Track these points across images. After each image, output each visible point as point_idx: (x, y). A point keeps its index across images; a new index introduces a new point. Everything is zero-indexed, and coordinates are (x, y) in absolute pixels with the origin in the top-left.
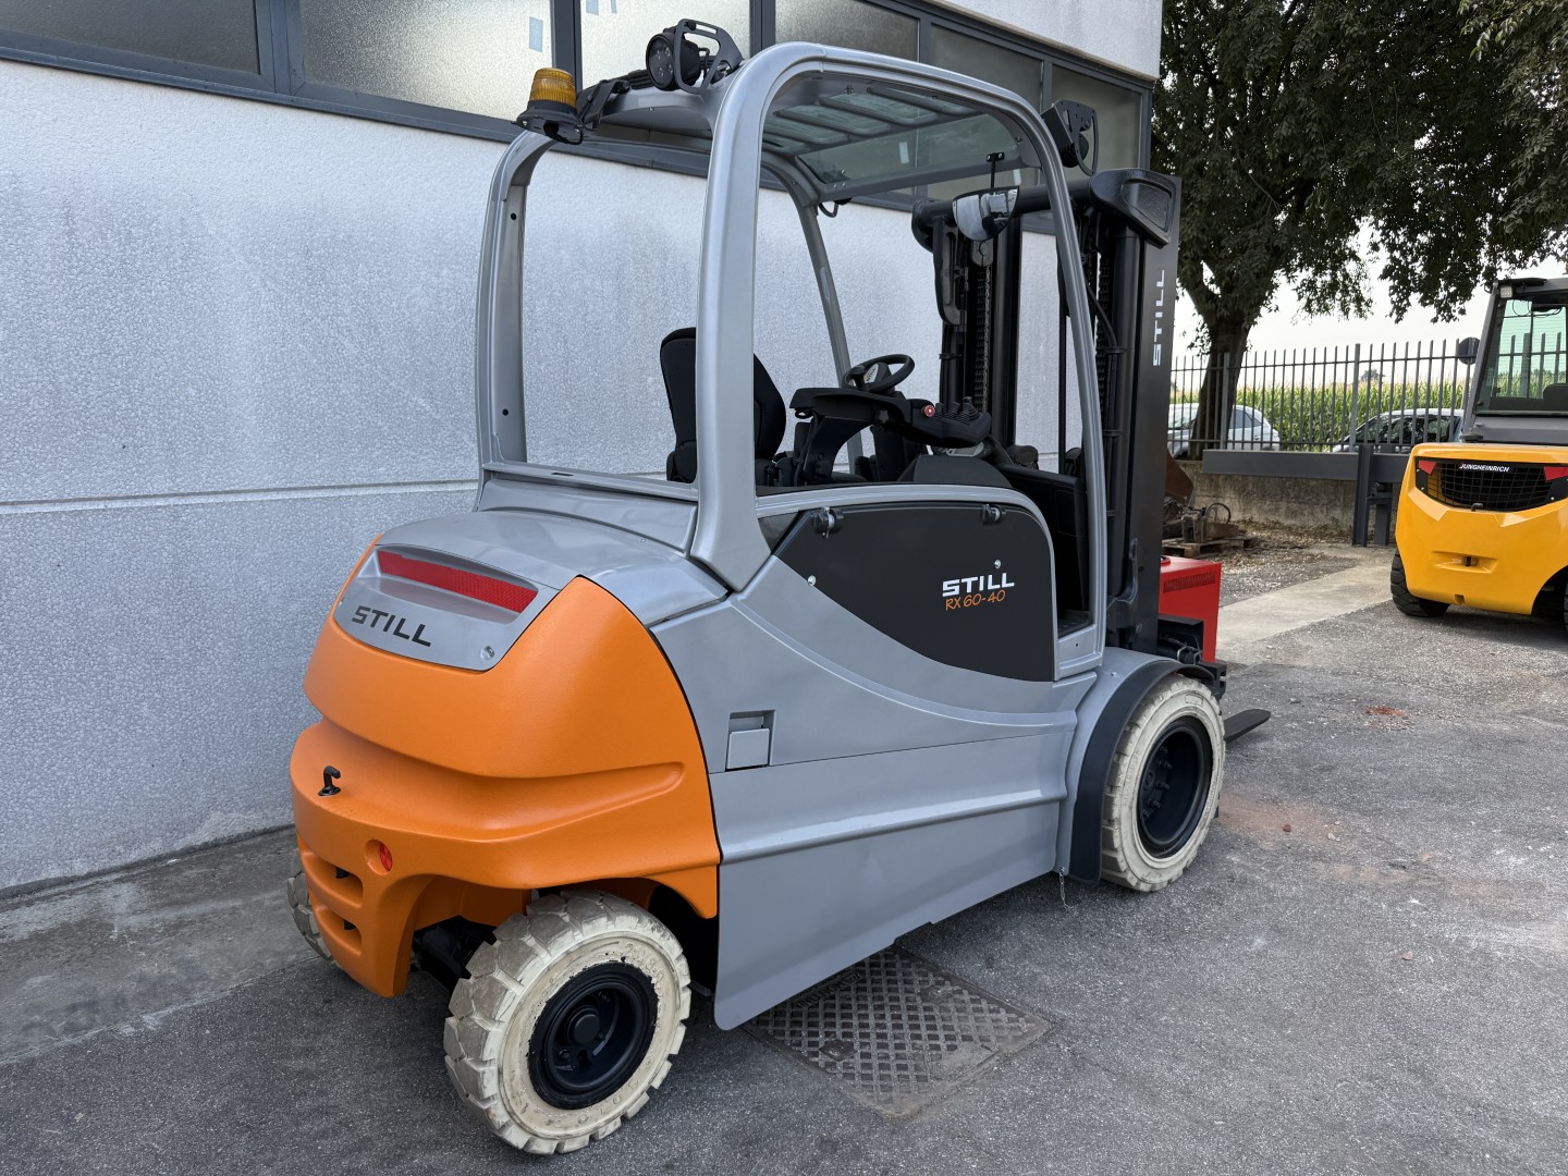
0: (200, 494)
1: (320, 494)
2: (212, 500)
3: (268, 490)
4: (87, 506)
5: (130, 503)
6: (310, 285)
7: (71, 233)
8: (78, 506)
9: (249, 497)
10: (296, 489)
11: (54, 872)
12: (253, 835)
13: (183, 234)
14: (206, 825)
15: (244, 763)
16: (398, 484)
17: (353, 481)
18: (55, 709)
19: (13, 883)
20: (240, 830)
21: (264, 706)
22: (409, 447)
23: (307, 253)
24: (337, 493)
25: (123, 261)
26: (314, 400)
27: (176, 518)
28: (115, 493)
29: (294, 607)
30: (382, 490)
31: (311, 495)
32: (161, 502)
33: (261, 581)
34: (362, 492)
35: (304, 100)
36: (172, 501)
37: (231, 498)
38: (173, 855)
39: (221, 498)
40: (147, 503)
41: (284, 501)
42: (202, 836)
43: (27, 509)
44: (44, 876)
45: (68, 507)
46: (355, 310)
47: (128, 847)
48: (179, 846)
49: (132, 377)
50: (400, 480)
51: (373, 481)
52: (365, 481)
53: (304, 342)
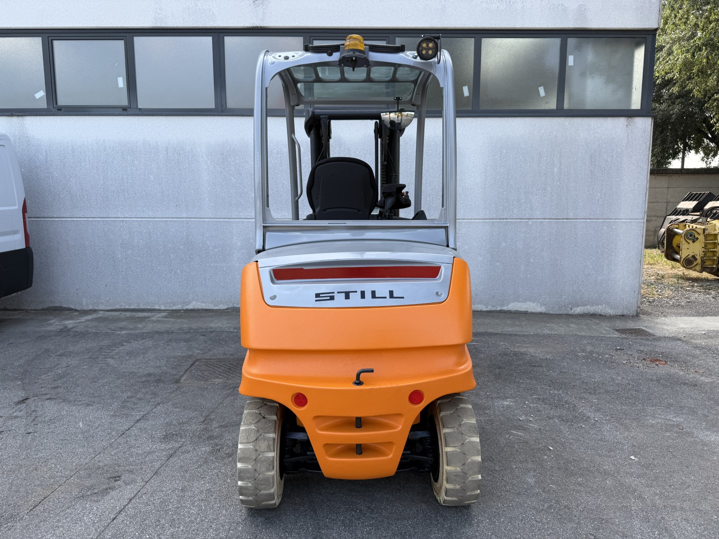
0: (194, 218)
1: (224, 220)
2: (196, 220)
3: (210, 218)
4: (168, 219)
5: (178, 219)
6: (223, 163)
7: (167, 154)
8: (166, 219)
9: (206, 220)
10: (218, 218)
11: (157, 307)
12: (203, 310)
13: (192, 152)
14: (192, 304)
15: (202, 290)
16: (246, 218)
17: (233, 217)
18: (159, 268)
19: (149, 307)
20: (200, 308)
21: (207, 276)
22: (249, 208)
23: (223, 154)
24: (229, 220)
25: (178, 160)
26: (223, 194)
27: (188, 224)
28: (174, 217)
29: (216, 250)
30: (242, 220)
31: (222, 220)
32: (184, 220)
33: (208, 242)
34: (236, 220)
35: (224, 114)
36: (187, 219)
37: (201, 220)
38: (183, 310)
39: (199, 219)
40: (181, 219)
41: (214, 221)
42: (190, 307)
43: (156, 219)
44: (155, 308)
45: (164, 219)
46: (235, 169)
47: (174, 305)
48: (185, 308)
49: (179, 188)
50: (247, 217)
51: (239, 217)
52: (237, 217)
53: (221, 178)
